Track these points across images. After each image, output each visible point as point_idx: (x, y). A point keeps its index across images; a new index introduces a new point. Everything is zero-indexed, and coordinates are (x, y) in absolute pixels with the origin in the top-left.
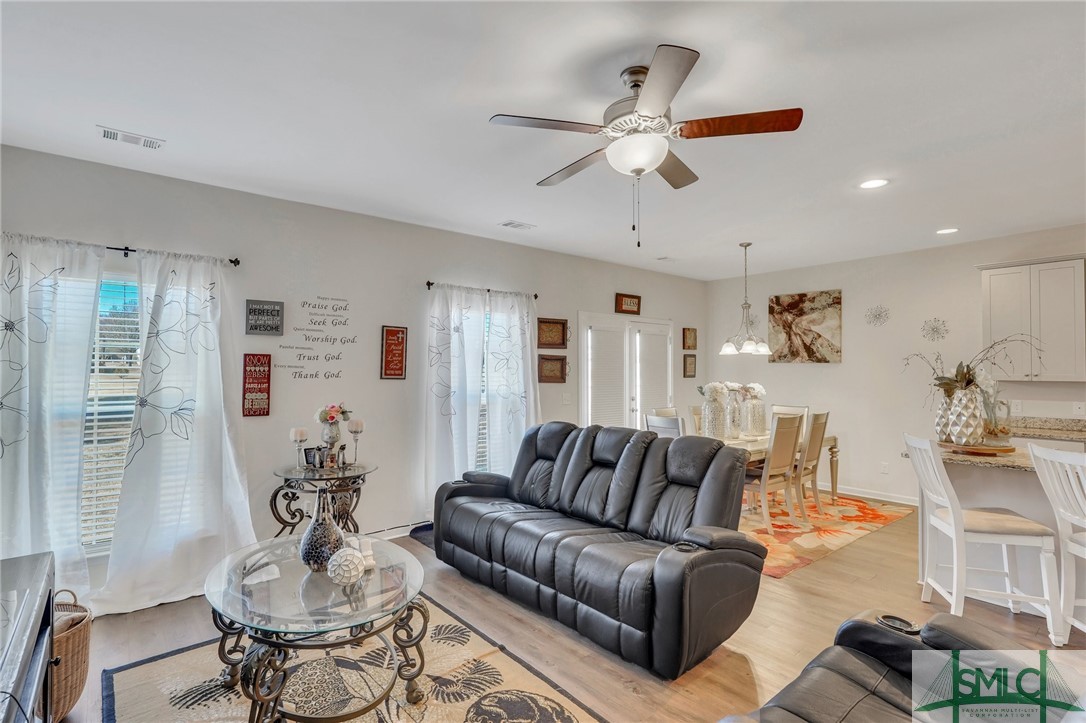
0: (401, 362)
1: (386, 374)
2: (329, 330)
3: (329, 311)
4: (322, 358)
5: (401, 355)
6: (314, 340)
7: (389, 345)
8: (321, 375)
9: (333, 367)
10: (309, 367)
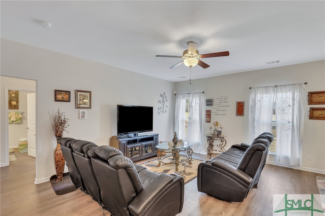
0: (242, 111)
1: (237, 115)
2: (223, 104)
3: (223, 99)
4: (221, 111)
5: (242, 109)
6: (220, 106)
7: (238, 107)
8: (221, 114)
9: (224, 112)
10: (218, 113)
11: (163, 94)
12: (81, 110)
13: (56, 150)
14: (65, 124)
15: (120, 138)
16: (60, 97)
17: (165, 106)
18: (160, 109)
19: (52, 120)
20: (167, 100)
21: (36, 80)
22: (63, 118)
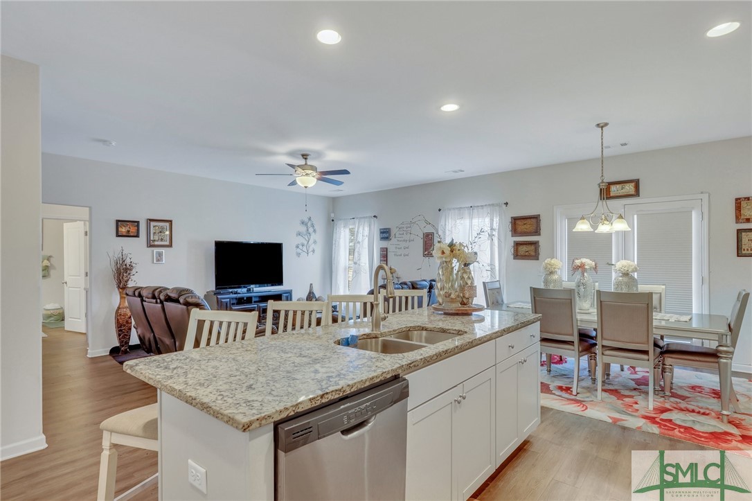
0: (431, 248)
1: (425, 255)
2: (405, 237)
3: (405, 229)
4: (403, 248)
5: (431, 245)
6: (400, 241)
7: (425, 241)
8: (403, 255)
9: (406, 251)
10: (399, 252)
11: (306, 220)
12: (156, 250)
13: (119, 308)
14: (131, 270)
15: (220, 294)
16: (124, 230)
17: (311, 241)
18: (300, 247)
19: (113, 264)
20: (315, 231)
21: (89, 207)
22: (128, 262)
